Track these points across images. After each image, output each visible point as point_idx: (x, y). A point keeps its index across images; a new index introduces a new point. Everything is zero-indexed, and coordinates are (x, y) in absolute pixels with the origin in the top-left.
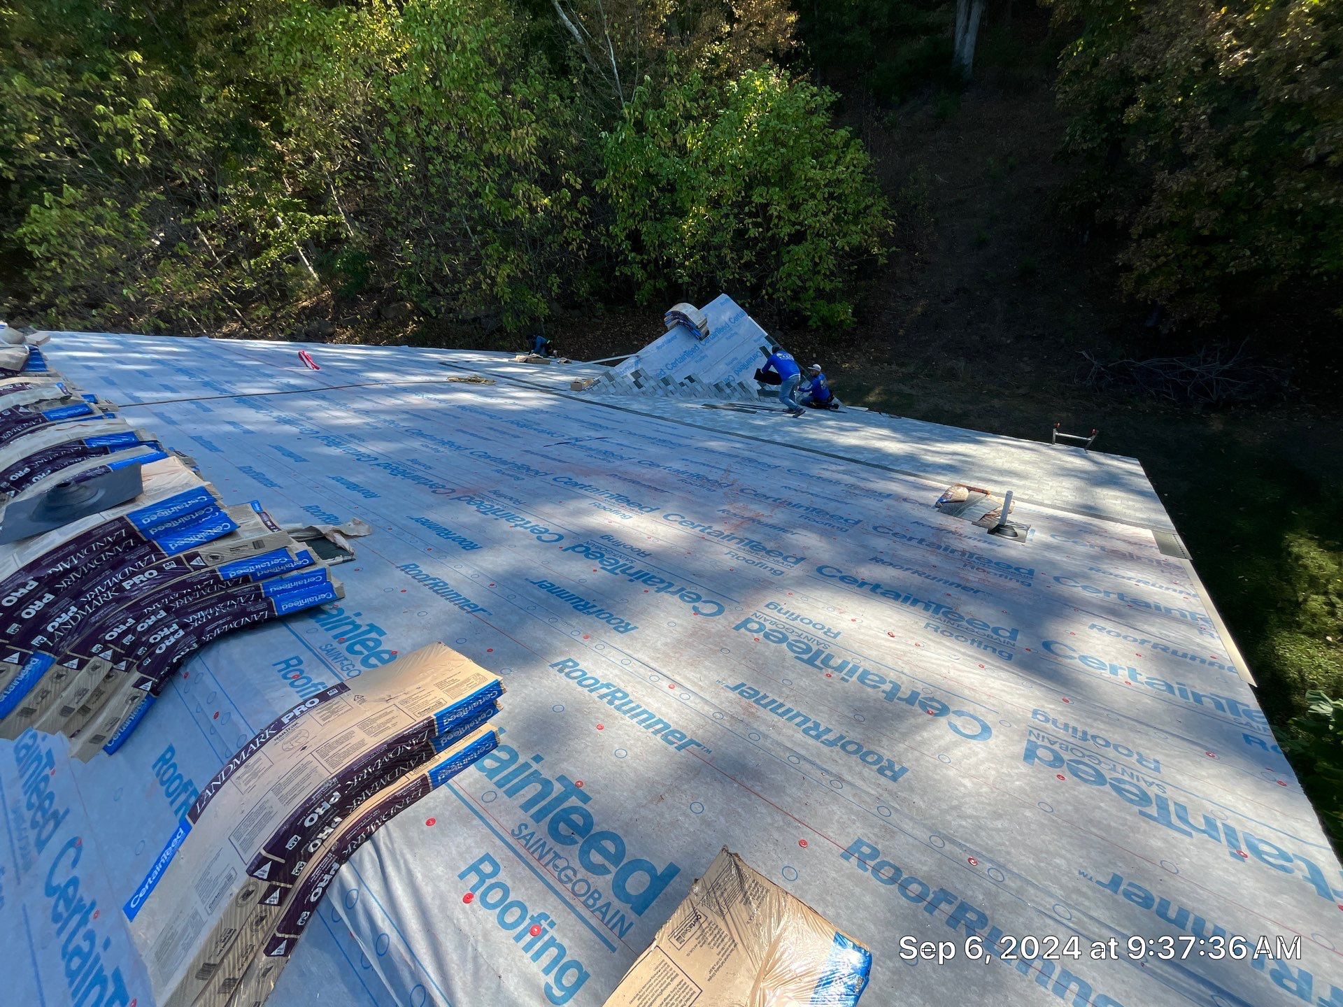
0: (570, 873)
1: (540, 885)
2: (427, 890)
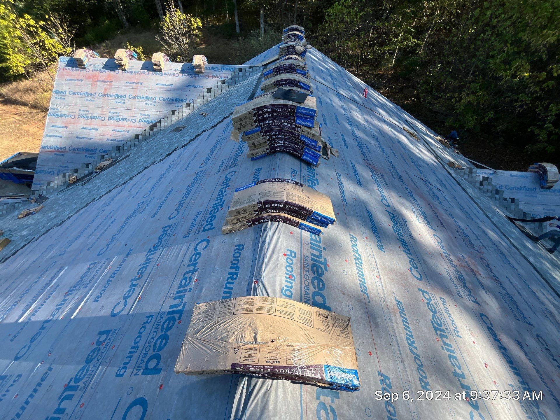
0: (307, 278)
1: (299, 271)
2: (279, 244)
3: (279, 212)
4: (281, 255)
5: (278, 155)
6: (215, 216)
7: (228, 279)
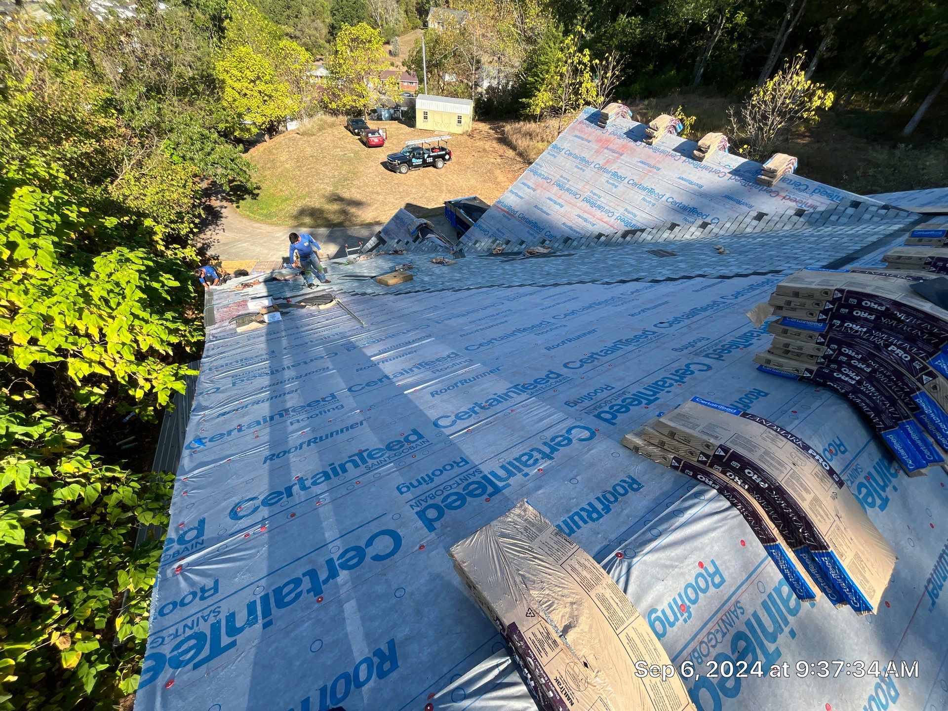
2: (705, 540)
3: (748, 490)
4: (694, 559)
5: (827, 394)
6: (628, 410)
7: (583, 509)
